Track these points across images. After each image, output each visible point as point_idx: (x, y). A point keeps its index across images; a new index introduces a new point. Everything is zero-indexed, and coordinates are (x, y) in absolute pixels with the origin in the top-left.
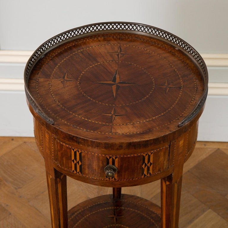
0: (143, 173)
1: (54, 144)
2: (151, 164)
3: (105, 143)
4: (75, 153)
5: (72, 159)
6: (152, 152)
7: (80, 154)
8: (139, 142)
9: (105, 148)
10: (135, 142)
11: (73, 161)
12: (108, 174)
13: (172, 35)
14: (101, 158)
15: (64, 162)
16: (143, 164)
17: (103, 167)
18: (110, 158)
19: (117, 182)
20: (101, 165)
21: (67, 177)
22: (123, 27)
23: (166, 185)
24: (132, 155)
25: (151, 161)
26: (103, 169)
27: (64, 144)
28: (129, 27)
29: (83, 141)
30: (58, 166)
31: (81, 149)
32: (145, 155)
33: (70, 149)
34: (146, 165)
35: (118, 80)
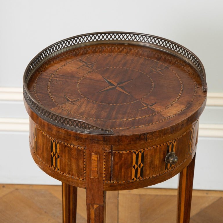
3: (171, 127)
4: (137, 156)
5: (133, 165)
7: (143, 154)
11: (134, 167)
14: (163, 148)
15: (123, 173)
16: (190, 141)
17: (164, 158)
18: (170, 144)
20: (162, 156)
24: (185, 133)
27: (124, 152)
29: (151, 136)
31: (144, 148)
32: (192, 129)
33: (132, 154)
35: (114, 83)
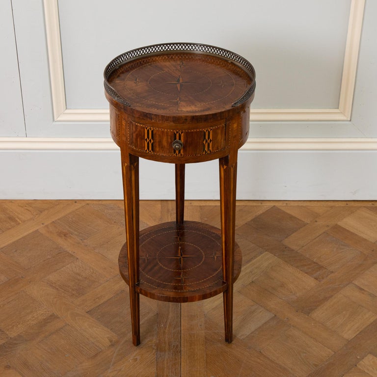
0: (204, 150)
1: (130, 129)
2: (211, 141)
3: (174, 117)
4: (148, 131)
5: (146, 138)
6: (211, 128)
7: (152, 132)
8: (201, 116)
9: (173, 121)
10: (198, 116)
11: (146, 140)
12: (175, 146)
13: (225, 50)
14: (170, 134)
15: (139, 142)
16: (204, 140)
17: (171, 142)
18: (177, 132)
19: (182, 157)
20: (170, 140)
21: (140, 158)
22: (184, 47)
23: (224, 170)
24: (195, 130)
25: (211, 138)
26: (171, 144)
27: (139, 125)
28: (189, 47)
29: (155, 117)
30: (133, 150)
31: (153, 127)
32: (205, 131)
33: (144, 128)
34: (206, 141)
35: (181, 81)
